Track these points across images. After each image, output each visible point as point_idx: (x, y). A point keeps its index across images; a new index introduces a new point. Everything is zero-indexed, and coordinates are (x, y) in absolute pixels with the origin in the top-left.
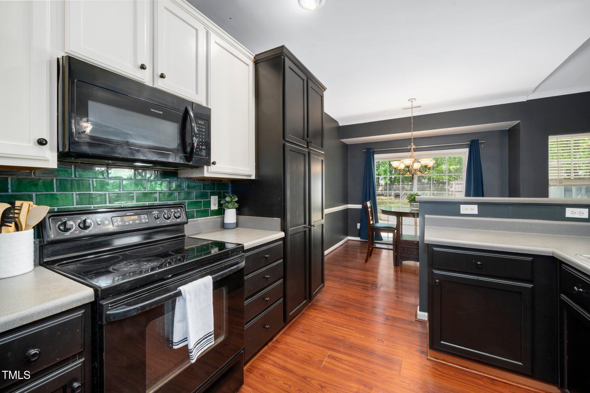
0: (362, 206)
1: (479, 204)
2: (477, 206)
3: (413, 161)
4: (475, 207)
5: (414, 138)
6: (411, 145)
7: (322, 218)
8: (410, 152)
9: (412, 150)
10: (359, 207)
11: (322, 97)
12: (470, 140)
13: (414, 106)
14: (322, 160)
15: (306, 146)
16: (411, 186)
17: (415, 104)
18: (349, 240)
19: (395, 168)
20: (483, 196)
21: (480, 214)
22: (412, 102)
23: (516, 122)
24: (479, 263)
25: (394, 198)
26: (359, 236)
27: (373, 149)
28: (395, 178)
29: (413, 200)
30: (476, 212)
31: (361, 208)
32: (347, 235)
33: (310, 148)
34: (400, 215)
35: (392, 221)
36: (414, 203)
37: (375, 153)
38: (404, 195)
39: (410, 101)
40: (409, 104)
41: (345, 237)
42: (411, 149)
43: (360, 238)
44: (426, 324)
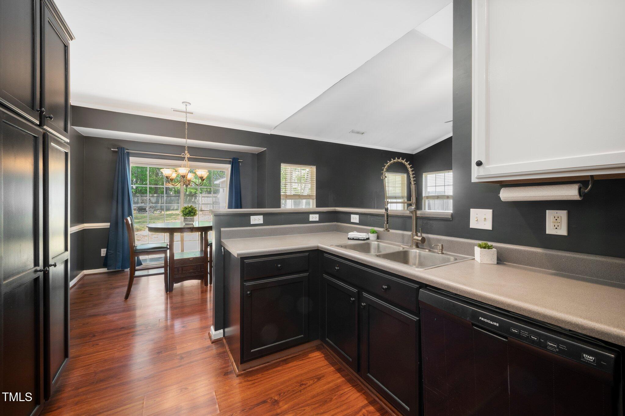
0: (110, 225)
1: (264, 215)
2: (262, 216)
3: (188, 171)
4: (261, 217)
5: (188, 147)
6: (185, 153)
7: (66, 249)
8: (184, 161)
9: (186, 159)
10: (107, 226)
11: (66, 48)
12: (232, 157)
13: (188, 110)
14: (66, 154)
15: (38, 123)
16: (157, 198)
17: (189, 109)
18: (86, 275)
19: (167, 177)
20: (241, 208)
21: (265, 223)
22: (186, 105)
23: (264, 149)
24: (279, 266)
25: (138, 212)
26: (105, 265)
27: (129, 150)
28: (137, 188)
29: (187, 213)
30: (261, 222)
31: (109, 227)
32: (83, 269)
33: (45, 127)
34: (172, 231)
35: (162, 240)
36: (188, 216)
37: (130, 155)
38: (150, 209)
39: (185, 104)
40: (183, 107)
41: (78, 272)
42: (184, 157)
43: (106, 269)
44: (222, 341)
